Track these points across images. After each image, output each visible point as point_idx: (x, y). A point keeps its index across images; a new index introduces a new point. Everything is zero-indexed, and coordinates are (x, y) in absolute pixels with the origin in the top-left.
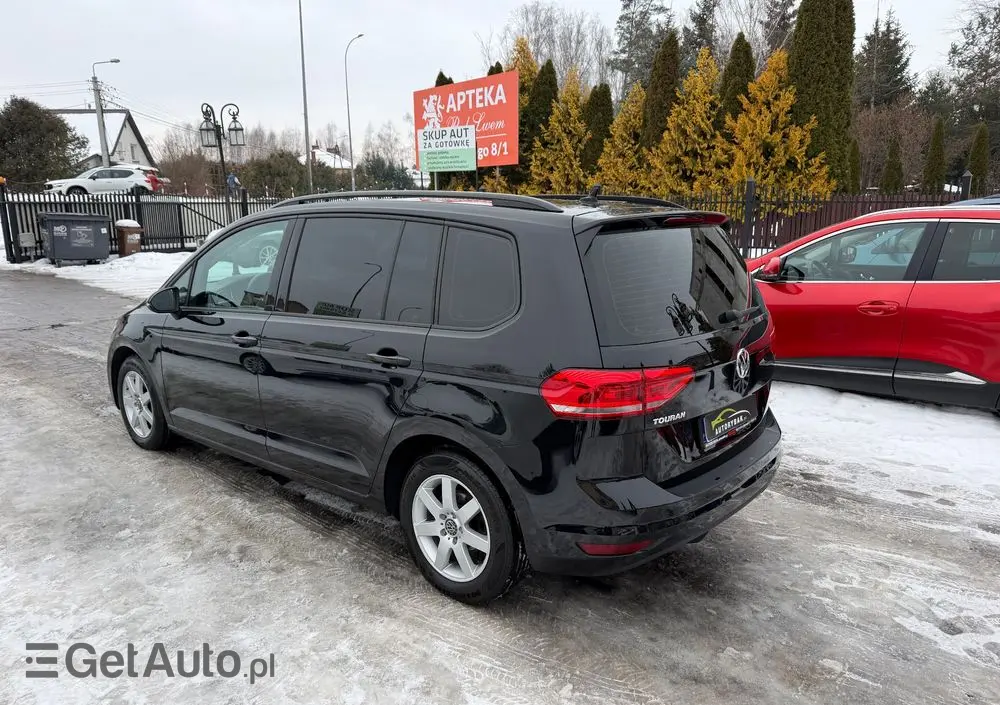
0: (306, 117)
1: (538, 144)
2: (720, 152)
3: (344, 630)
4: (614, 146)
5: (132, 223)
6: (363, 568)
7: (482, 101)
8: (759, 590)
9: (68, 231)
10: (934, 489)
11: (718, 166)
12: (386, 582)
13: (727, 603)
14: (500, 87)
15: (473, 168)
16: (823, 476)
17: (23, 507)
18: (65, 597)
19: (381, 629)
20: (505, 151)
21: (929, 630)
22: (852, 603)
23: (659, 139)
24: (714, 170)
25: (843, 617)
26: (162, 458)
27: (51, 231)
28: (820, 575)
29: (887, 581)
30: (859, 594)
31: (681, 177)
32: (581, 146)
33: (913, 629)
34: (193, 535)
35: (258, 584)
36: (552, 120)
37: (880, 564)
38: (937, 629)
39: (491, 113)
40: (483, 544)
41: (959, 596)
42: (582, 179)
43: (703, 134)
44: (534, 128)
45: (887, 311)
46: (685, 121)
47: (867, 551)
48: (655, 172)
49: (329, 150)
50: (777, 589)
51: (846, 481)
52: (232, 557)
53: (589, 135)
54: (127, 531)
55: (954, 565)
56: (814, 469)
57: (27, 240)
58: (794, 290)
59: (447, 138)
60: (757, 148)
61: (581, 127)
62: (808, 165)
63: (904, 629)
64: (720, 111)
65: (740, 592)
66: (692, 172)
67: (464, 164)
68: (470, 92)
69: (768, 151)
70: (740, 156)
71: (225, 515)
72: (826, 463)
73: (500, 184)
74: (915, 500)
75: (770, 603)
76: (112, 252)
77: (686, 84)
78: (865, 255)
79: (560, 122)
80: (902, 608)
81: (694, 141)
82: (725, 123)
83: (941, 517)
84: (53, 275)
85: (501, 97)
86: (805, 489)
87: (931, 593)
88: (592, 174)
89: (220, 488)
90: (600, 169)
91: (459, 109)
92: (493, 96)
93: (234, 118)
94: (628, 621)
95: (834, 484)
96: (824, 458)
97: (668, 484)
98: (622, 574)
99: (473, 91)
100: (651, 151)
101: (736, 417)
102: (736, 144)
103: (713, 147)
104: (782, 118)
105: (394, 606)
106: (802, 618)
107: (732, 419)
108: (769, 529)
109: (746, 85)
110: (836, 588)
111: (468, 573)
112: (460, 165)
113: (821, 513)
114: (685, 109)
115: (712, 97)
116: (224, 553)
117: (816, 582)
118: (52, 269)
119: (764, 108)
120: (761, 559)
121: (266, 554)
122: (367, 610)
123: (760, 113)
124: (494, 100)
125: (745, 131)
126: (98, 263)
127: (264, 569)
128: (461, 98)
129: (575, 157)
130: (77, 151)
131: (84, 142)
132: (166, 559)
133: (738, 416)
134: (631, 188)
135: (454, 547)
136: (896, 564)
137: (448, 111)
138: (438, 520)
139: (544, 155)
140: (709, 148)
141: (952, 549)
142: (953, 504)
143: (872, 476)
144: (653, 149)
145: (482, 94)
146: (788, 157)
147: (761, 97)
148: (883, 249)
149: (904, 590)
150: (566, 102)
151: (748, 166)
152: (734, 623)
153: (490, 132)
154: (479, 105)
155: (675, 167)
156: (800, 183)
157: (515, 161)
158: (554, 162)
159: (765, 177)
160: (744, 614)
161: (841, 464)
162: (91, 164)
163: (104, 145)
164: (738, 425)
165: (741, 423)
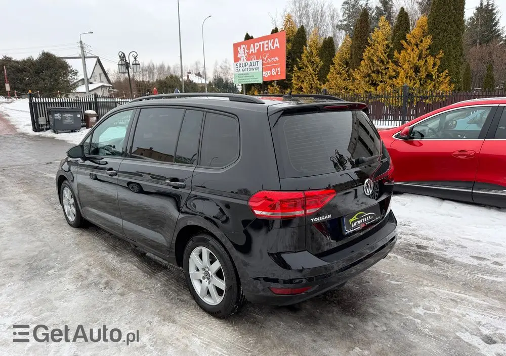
0: (181, 58)
1: (296, 68)
2: (391, 71)
3: (148, 329)
4: (335, 69)
5: (93, 112)
6: (166, 294)
7: (267, 47)
8: (380, 313)
9: (61, 116)
10: (492, 256)
11: (390, 78)
12: (176, 303)
13: (361, 321)
14: (277, 40)
15: (261, 81)
16: (427, 247)
17: (6, 257)
18: (12, 305)
19: (167, 329)
20: (278, 72)
21: (476, 341)
22: (433, 323)
23: (359, 64)
24: (388, 80)
25: (426, 331)
26: (79, 232)
27: (53, 116)
28: (417, 306)
29: (455, 310)
30: (437, 318)
31: (370, 84)
32: (318, 69)
33: (466, 340)
34: (84, 274)
35: (110, 301)
36: (303, 56)
37: (452, 300)
38: (481, 340)
39: (272, 53)
40: (222, 285)
41: (497, 321)
42: (319, 86)
43: (382, 62)
44: (294, 60)
45: (468, 156)
46: (372, 55)
47: (446, 292)
48: (357, 82)
49: (196, 74)
50: (391, 313)
51: (441, 250)
52: (101, 286)
53: (322, 63)
54: (53, 271)
55: (497, 301)
56: (424, 243)
57: (42, 121)
58: (418, 144)
59: (248, 66)
60: (411, 68)
61: (317, 59)
62: (439, 77)
63: (462, 340)
64: (391, 49)
65: (369, 313)
66: (376, 81)
67: (256, 80)
68: (261, 43)
69: (417, 70)
70: (402, 73)
71: (102, 263)
72: (432, 240)
73: (276, 89)
74: (480, 262)
75: (385, 321)
76: (83, 126)
77: (373, 36)
78: (462, 124)
79: (307, 57)
80: (462, 327)
81: (378, 65)
82: (394, 55)
83: (493, 272)
84: (54, 138)
85: (277, 45)
86: (417, 254)
87: (480, 318)
88: (324, 83)
89: (104, 248)
90: (328, 81)
91: (256, 51)
92: (273, 44)
93: (135, 59)
94: (303, 330)
95: (434, 252)
96: (431, 237)
97: (320, 256)
98: (305, 302)
99: (263, 42)
100: (354, 71)
101: (366, 217)
102: (400, 66)
103: (388, 68)
104: (424, 52)
105: (177, 317)
106: (402, 330)
107: (363, 218)
108: (392, 277)
109: (405, 35)
110: (425, 314)
111: (215, 300)
112: (254, 80)
113: (424, 269)
114: (373, 49)
115: (387, 42)
116: (97, 284)
117: (413, 310)
118: (54, 135)
119: (415, 47)
120: (385, 294)
121: (118, 286)
122: (162, 318)
123: (413, 50)
124: (273, 46)
125: (404, 59)
126: (76, 132)
127: (115, 294)
128: (257, 46)
129: (315, 75)
130: (73, 77)
131: (76, 73)
132: (67, 287)
134: (344, 90)
135: (209, 286)
136: (462, 300)
137: (250, 53)
138: (201, 271)
139: (299, 74)
140: (385, 68)
141: (497, 292)
142: (502, 265)
143: (457, 248)
144: (356, 70)
145: (267, 43)
146: (427, 73)
147: (413, 41)
148: (473, 121)
149: (465, 316)
150: (310, 47)
151: (406, 77)
152: (363, 333)
153: (271, 63)
154: (266, 49)
155: (367, 79)
156: (434, 86)
157: (284, 77)
158: (304, 78)
159: (415, 84)
160: (369, 327)
161: (440, 240)
162: (80, 83)
163: (86, 74)
164: (367, 221)
165: (370, 220)
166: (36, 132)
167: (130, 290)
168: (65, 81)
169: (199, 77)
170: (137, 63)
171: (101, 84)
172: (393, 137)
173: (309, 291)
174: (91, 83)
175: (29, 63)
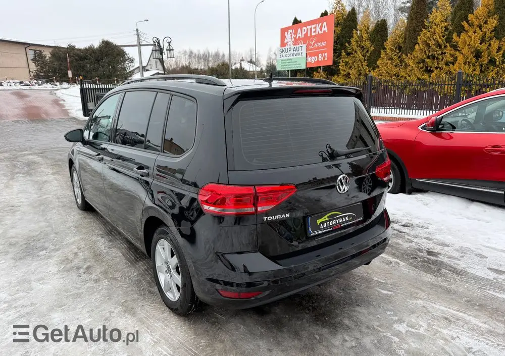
0: (230, 45)
1: (344, 54)
2: (448, 56)
4: (386, 54)
6: (139, 285)
7: (315, 32)
8: (356, 326)
11: (447, 64)
12: (144, 295)
13: (331, 332)
14: (325, 24)
15: (304, 67)
16: (440, 254)
17: (10, 235)
20: (325, 58)
22: (412, 344)
23: (413, 49)
24: (444, 66)
28: (400, 321)
29: (445, 332)
30: (421, 338)
31: (424, 71)
32: (368, 55)
34: (71, 257)
36: (352, 40)
37: (446, 319)
39: (320, 38)
40: (179, 281)
41: (492, 349)
42: (368, 73)
43: (439, 46)
44: (342, 45)
45: (502, 152)
46: (428, 38)
47: (442, 308)
48: (410, 68)
49: (248, 62)
50: (368, 327)
51: (454, 258)
52: (82, 271)
53: (373, 48)
54: (44, 252)
55: (501, 325)
56: (437, 249)
57: (92, 106)
59: (291, 52)
60: (471, 53)
61: (368, 43)
64: (450, 32)
65: (343, 326)
66: (431, 67)
67: (299, 65)
68: (309, 27)
69: (478, 55)
70: (460, 58)
71: (91, 247)
72: (448, 246)
73: (322, 76)
74: (497, 276)
75: (359, 336)
77: (431, 17)
79: (357, 42)
81: (434, 50)
82: (453, 39)
85: (325, 29)
86: (424, 261)
88: (374, 69)
89: (100, 232)
90: (378, 67)
91: (303, 36)
92: (321, 29)
93: (169, 44)
94: (262, 336)
95: (445, 260)
96: (447, 242)
99: (310, 27)
100: (407, 55)
101: (342, 217)
102: (459, 51)
103: (445, 53)
104: (488, 35)
106: (373, 349)
107: (336, 219)
108: (384, 286)
109: (467, 16)
110: (407, 332)
111: (174, 296)
112: (297, 66)
113: (425, 279)
114: (429, 31)
115: (446, 24)
116: (78, 268)
117: (395, 326)
119: (478, 29)
120: (369, 305)
123: (475, 32)
124: (321, 30)
125: (464, 43)
127: (91, 280)
128: (304, 30)
129: (365, 60)
131: (132, 60)
132: (50, 269)
133: (345, 216)
134: (395, 77)
135: (170, 280)
136: (458, 320)
137: (297, 38)
138: (164, 264)
139: (347, 60)
140: (442, 53)
143: (475, 257)
144: (409, 55)
145: (315, 28)
146: (489, 58)
147: (476, 23)
149: (453, 339)
150: (361, 31)
151: (465, 63)
152: (327, 347)
153: (318, 48)
154: (313, 34)
155: (421, 65)
156: (497, 73)
157: (331, 63)
158: (353, 64)
159: (475, 70)
160: (337, 341)
161: (457, 247)
162: (136, 71)
163: (141, 62)
164: (343, 223)
165: (346, 222)
166: (85, 116)
167: (106, 278)
168: (121, 68)
169: (251, 64)
170: (171, 48)
171: (157, 71)
172: (420, 128)
173: (259, 297)
174: (147, 70)
175: (90, 51)
